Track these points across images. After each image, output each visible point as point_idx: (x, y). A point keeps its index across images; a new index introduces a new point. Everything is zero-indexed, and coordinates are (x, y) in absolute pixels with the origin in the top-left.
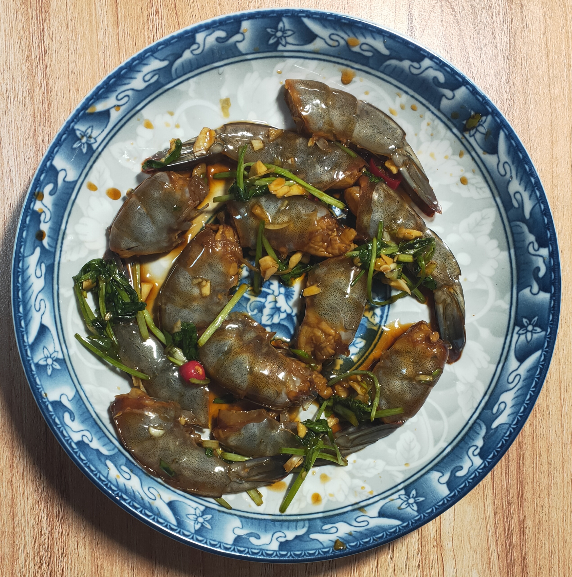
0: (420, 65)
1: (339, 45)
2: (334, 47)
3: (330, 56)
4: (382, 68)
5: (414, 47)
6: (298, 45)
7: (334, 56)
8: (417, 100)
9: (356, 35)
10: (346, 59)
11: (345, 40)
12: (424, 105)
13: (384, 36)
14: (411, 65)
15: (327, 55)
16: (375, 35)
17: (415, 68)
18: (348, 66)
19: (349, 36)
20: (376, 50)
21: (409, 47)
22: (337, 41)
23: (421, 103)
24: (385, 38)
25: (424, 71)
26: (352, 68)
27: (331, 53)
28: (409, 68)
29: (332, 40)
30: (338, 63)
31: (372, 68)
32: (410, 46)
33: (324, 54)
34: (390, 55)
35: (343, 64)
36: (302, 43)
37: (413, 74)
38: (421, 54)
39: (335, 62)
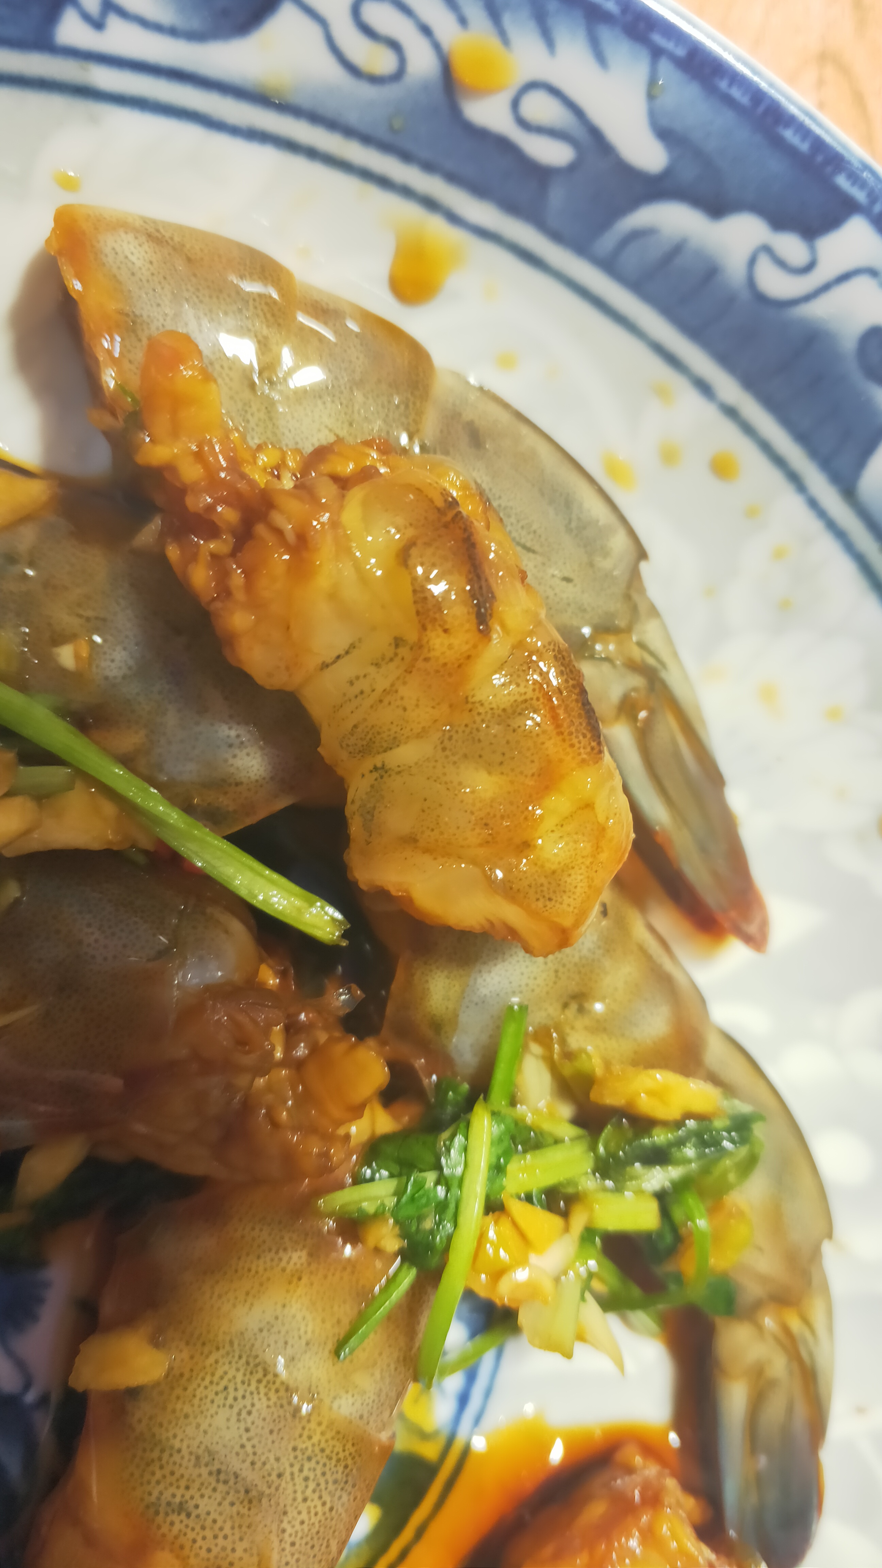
0: (813, 250)
1: (399, 74)
2: (375, 80)
3: (349, 132)
4: (607, 242)
5: (804, 147)
6: (173, 32)
7: (366, 139)
8: (748, 429)
9: (507, 19)
10: (428, 167)
11: (437, 46)
12: (779, 461)
13: (657, 53)
14: (767, 249)
15: (332, 124)
16: (608, 36)
17: (781, 263)
18: (430, 204)
19: (463, 21)
20: (596, 134)
21: (779, 143)
22: (394, 45)
23: (766, 447)
24: (665, 67)
25: (826, 288)
26: (453, 218)
27: (352, 118)
28: (752, 262)
29: (368, 31)
30: (384, 182)
31: (556, 237)
32: (788, 134)
33: (315, 118)
34: (667, 173)
35: (406, 192)
36: (195, 24)
37: (761, 299)
38: (836, 191)
39: (366, 175)
